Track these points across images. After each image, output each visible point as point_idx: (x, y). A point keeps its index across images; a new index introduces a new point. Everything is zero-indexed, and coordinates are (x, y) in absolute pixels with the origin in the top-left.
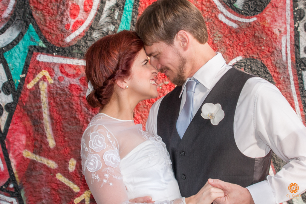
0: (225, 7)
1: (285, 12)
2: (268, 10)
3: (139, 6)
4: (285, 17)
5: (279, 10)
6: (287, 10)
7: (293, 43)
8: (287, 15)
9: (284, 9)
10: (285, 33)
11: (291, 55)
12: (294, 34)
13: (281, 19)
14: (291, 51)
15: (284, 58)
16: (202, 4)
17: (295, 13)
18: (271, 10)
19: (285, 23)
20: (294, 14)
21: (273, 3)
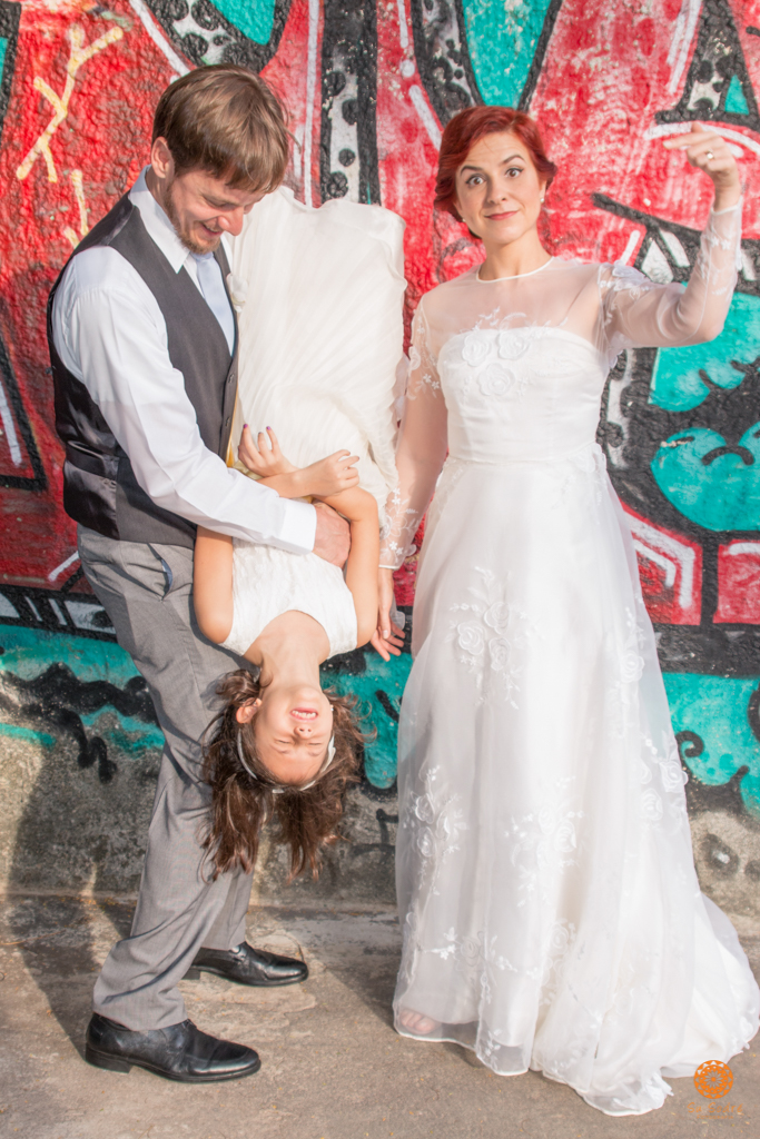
0: (184, 62)
1: (306, 77)
2: (269, 72)
3: (17, 54)
4: (305, 88)
5: (293, 73)
6: (309, 73)
7: (318, 141)
8: (309, 84)
9: (304, 72)
10: (303, 120)
11: (312, 165)
12: (320, 122)
13: (297, 92)
14: (313, 158)
15: (297, 171)
16: (139, 54)
17: (326, 81)
18: (277, 73)
19: (305, 101)
20: (323, 83)
21: (282, 57)
